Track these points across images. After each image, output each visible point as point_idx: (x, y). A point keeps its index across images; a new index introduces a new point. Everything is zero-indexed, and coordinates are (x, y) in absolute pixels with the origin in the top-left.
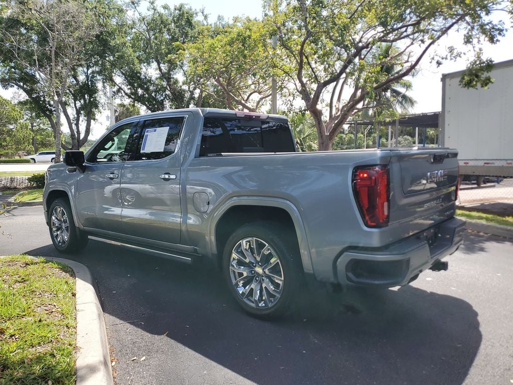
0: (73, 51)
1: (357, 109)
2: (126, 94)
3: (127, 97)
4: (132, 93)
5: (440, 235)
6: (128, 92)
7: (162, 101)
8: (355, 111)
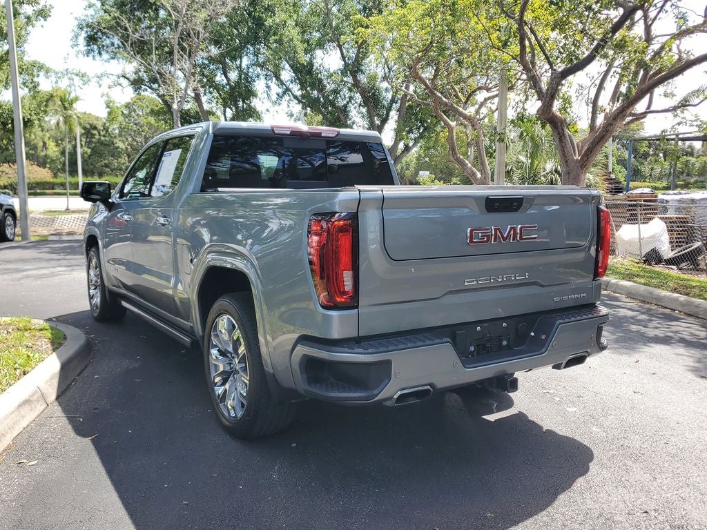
0: (198, 39)
1: (632, 115)
2: (295, 97)
3: (297, 102)
4: (303, 96)
5: (532, 334)
6: (299, 93)
7: (345, 106)
8: (629, 119)
